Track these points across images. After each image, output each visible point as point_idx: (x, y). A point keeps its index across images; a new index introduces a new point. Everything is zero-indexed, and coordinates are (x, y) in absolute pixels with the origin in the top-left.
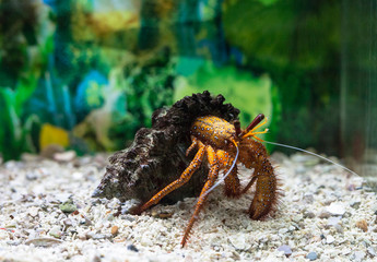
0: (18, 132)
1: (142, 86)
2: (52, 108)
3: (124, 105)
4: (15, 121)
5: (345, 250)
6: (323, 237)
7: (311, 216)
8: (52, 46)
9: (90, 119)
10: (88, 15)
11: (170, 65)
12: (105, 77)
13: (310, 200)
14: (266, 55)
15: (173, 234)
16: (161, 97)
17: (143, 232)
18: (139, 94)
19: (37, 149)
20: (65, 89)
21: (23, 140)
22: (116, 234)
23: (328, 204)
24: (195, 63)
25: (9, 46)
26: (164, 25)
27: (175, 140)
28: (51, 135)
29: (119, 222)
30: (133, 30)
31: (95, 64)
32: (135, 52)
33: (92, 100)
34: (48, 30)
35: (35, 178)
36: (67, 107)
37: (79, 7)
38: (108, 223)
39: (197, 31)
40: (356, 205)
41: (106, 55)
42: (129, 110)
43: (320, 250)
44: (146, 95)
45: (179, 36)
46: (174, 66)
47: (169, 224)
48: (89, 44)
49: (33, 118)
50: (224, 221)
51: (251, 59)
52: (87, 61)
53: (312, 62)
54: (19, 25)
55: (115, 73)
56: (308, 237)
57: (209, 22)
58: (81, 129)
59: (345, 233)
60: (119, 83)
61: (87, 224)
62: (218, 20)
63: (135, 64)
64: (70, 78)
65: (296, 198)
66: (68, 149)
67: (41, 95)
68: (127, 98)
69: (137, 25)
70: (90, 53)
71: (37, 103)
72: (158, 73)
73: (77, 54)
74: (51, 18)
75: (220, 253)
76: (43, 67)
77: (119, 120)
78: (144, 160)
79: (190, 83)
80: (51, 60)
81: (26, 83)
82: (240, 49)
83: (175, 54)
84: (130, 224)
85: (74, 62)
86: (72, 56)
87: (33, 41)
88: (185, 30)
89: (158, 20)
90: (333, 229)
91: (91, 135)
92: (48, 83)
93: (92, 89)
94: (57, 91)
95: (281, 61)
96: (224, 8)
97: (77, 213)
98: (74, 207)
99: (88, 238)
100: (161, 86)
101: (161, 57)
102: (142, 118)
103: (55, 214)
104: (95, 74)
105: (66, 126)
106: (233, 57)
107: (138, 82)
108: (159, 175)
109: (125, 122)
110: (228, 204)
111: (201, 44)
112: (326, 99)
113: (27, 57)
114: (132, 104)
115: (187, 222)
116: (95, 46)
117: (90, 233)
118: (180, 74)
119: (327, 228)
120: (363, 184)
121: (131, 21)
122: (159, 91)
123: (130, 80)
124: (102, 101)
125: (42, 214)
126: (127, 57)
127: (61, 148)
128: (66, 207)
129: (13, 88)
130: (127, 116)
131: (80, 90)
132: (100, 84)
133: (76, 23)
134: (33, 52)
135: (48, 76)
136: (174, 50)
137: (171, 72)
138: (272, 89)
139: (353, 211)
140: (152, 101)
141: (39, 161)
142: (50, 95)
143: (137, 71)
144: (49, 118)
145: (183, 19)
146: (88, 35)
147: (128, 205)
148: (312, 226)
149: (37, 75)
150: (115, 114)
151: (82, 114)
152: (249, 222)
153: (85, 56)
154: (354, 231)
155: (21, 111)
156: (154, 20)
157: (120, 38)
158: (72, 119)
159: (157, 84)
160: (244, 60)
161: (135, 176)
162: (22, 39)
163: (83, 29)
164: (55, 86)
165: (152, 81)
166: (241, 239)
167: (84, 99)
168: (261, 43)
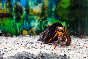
0: (18, 31)
1: (42, 23)
2: (25, 27)
3: (38, 27)
4: (18, 29)
5: (84, 51)
6: (80, 49)
7: (77, 45)
8: (25, 15)
9: (32, 29)
10: (32, 10)
11: (47, 19)
12: (35, 21)
13: (76, 43)
14: (64, 18)
15: (52, 48)
16: (45, 25)
17: (47, 47)
18: (41, 25)
19: (22, 35)
20: (27, 23)
21: (19, 33)
22: (42, 48)
23: (80, 43)
24: (52, 19)
25: (17, 15)
26: (46, 12)
27: (53, 30)
28: (25, 32)
29: (42, 46)
30: (40, 13)
31: (33, 19)
32: (41, 17)
33: (32, 25)
34: (25, 12)
35: (23, 39)
36: (28, 27)
37: (30, 8)
38: (40, 46)
39: (52, 13)
40: (85, 43)
41: (35, 17)
42: (39, 28)
43: (80, 51)
44: (42, 25)
45: (48, 14)
46: (48, 19)
47: (52, 46)
48: (32, 15)
49: (22, 29)
50: (61, 46)
51: (62, 18)
52: (32, 18)
53: (73, 19)
54: (19, 11)
55: (37, 21)
56: (77, 49)
57: (54, 11)
58: (30, 31)
59: (84, 48)
60: (37, 22)
61: (36, 46)
62: (56, 11)
63: (40, 19)
64: (29, 21)
65: (73, 42)
66: (28, 35)
67: (23, 25)
68: (39, 25)
69: (41, 12)
70: (32, 17)
71: (22, 26)
72: (45, 21)
73: (30, 17)
74: (25, 10)
75: (62, 51)
76: (24, 19)
77: (37, 29)
78: (47, 34)
79: (51, 23)
80: (25, 18)
81: (20, 22)
82: (60, 17)
83: (48, 17)
84: (44, 46)
85: (29, 18)
86: (29, 17)
87: (22, 15)
88: (50, 13)
89: (45, 11)
90: (82, 48)
91: (32, 32)
92: (24, 22)
93: (32, 23)
94: (26, 24)
95: (67, 19)
96: (57, 9)
97: (34, 44)
98: (33, 43)
99: (37, 48)
100: (45, 23)
101: (45, 18)
102: (42, 29)
103: (30, 44)
104: (33, 21)
105: (27, 30)
106: (58, 18)
107: (41, 22)
108: (50, 37)
109: (38, 30)
110: (62, 43)
111: (53, 15)
112: (75, 26)
113: (21, 17)
114: (40, 26)
115: (55, 46)
116: (33, 16)
117: (37, 47)
118: (49, 21)
119: (80, 47)
120: (85, 40)
121: (40, 11)
122: (45, 24)
123: (39, 22)
124: (34, 26)
125: (27, 44)
126: (39, 18)
127: (27, 34)
128: (32, 43)
129: (18, 23)
130: (39, 29)
131: (30, 24)
132: (34, 23)
133: (30, 11)
134: (22, 16)
135: (24, 21)
136: (48, 16)
137: (47, 20)
138: (65, 24)
139: (85, 44)
140: (43, 26)
141: (23, 36)
142: (25, 25)
143: (41, 20)
144: (24, 29)
145: (49, 11)
146: (32, 13)
147: (43, 43)
148: (78, 47)
149: (22, 21)
150: (36, 28)
151: (30, 28)
152: (66, 46)
153: (31, 17)
154: (85, 48)
155: (19, 27)
156: (44, 11)
157: (38, 14)
158: (29, 29)
159: (44, 23)
160: (60, 19)
161: (45, 37)
162: (20, 14)
163: (31, 12)
164: (26, 23)
165: (43, 22)
166: (65, 49)
167: (31, 25)
168: (64, 15)
